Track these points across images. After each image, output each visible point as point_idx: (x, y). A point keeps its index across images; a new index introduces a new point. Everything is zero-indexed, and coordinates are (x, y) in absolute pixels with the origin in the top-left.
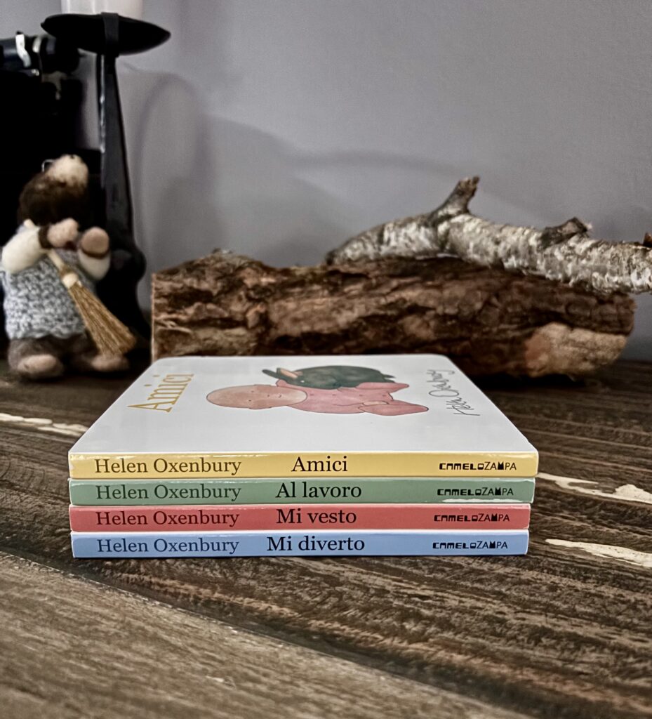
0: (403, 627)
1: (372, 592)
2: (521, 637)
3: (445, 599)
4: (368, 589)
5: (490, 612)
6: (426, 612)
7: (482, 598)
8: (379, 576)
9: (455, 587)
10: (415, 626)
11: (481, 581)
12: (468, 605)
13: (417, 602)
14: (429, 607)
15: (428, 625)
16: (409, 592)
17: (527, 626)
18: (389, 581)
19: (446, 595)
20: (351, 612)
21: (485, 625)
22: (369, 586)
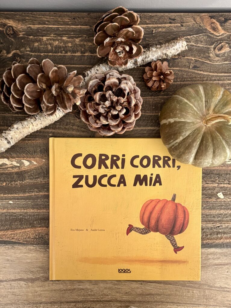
1: (210, 229)
4: (209, 228)
6: (220, 231)
7: (228, 222)
8: (209, 223)
9: (223, 221)
11: (227, 217)
14: (220, 229)
15: (221, 234)
16: (216, 226)
18: (211, 224)
19: (222, 224)
20: (209, 236)
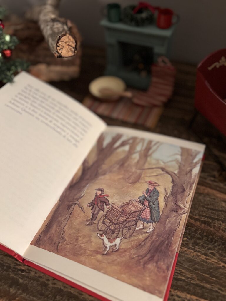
0: (9, 290)
2: (49, 296)
3: (31, 272)
5: (44, 280)
10: (14, 290)
12: (37, 275)
13: (20, 274)
17: (55, 288)
21: (39, 288)
22: (5, 264)
